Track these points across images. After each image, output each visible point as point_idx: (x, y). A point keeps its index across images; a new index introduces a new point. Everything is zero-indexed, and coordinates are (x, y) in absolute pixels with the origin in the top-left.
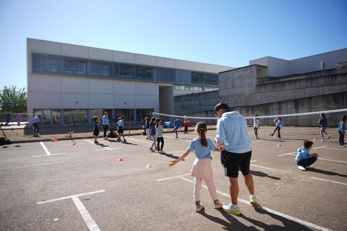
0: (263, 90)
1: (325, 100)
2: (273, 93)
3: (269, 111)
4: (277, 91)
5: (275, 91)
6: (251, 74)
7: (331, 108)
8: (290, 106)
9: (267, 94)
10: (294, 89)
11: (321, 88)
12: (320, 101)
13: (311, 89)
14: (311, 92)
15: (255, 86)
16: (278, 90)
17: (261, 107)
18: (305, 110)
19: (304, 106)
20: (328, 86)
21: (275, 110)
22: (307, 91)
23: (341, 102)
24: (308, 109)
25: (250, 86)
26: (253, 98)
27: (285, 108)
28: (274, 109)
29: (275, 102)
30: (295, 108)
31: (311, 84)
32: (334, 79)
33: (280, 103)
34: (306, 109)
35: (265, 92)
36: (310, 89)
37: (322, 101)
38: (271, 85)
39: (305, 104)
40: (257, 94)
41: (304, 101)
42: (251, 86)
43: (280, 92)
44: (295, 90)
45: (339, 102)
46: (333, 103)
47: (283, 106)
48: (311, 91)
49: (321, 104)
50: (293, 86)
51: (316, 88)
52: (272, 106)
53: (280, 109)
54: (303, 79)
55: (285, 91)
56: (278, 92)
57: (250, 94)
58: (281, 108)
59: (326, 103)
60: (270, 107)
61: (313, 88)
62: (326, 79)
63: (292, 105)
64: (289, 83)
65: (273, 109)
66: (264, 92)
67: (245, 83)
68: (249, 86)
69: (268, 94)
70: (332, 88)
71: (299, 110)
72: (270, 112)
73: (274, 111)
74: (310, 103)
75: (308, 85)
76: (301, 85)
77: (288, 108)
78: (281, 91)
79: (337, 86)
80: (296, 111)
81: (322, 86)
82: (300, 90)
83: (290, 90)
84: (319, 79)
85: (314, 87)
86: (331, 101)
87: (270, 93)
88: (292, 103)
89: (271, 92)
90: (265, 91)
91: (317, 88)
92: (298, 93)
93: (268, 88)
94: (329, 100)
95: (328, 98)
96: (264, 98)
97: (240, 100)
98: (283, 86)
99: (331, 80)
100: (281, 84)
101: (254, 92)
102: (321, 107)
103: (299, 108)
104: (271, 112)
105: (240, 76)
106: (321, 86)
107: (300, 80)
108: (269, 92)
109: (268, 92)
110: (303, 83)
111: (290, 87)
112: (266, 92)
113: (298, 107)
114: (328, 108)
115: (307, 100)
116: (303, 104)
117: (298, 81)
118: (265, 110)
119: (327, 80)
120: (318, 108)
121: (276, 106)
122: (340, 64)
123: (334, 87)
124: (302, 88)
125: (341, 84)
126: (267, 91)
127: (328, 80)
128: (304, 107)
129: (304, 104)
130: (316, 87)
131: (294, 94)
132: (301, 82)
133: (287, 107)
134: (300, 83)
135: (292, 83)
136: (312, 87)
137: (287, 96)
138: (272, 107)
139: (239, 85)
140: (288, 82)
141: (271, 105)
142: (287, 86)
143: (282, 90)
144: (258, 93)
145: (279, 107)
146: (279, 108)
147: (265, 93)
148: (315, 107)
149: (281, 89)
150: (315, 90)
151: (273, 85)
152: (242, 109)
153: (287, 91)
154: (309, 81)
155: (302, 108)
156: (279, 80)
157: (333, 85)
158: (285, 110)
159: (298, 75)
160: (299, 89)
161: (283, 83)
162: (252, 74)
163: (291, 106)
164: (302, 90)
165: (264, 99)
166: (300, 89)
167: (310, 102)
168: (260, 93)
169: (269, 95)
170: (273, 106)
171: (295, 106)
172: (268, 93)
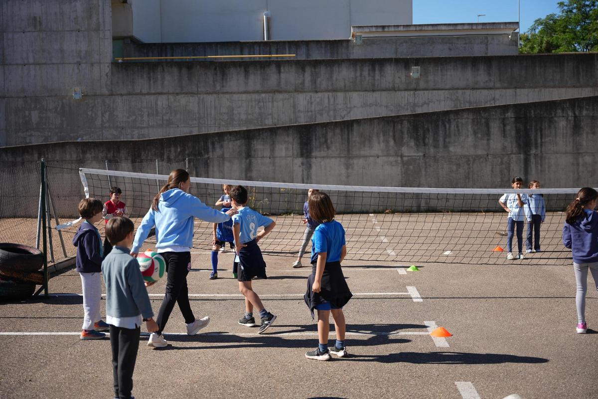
0: (142, 83)
1: (391, 134)
2: (183, 100)
3: (207, 164)
4: (198, 93)
5: (192, 94)
6: (90, 17)
7: (405, 156)
8: (284, 146)
9: (159, 103)
10: (258, 92)
11: (340, 95)
12: (378, 136)
13: (313, 95)
14: (313, 106)
15: (106, 68)
16: (201, 89)
17: (173, 149)
18: (333, 160)
19: (328, 148)
20: (359, 91)
21: (230, 161)
22: (302, 100)
23: (431, 141)
24: (343, 160)
25: (83, 66)
26: (99, 113)
27: (267, 153)
28: (227, 155)
29: (231, 133)
30: (302, 155)
31: (314, 82)
32: (377, 72)
33: (248, 136)
34: (336, 157)
35: (149, 94)
36: (309, 95)
37: (381, 135)
38: (175, 70)
39: (332, 143)
40: (119, 100)
41: (330, 135)
42: (92, 65)
43: (210, 98)
44: (263, 95)
45: (427, 140)
46: (412, 143)
47: (260, 147)
48: (311, 103)
49: (379, 143)
50: (255, 80)
51: (326, 94)
52: (217, 146)
53: (249, 156)
54: (289, 62)
55: (228, 96)
56: (202, 96)
57: (85, 96)
58: (253, 153)
59: (392, 142)
60: (210, 150)
61: (319, 95)
62: (356, 71)
63: (290, 146)
64: (243, 69)
65: (222, 157)
66: (145, 94)
67: (62, 51)
68: (79, 64)
69: (162, 101)
70: (371, 97)
71: (314, 160)
72: (211, 168)
73: (227, 164)
74: (348, 139)
75: (303, 83)
76: (283, 82)
77: (277, 154)
78: (215, 96)
79: (384, 94)
80: (302, 164)
81: (345, 90)
82: (280, 96)
83: (245, 92)
84: (336, 69)
85: (322, 92)
86: (406, 136)
87: (172, 98)
88: (291, 139)
89: (177, 94)
90: (153, 91)
91: (330, 94)
92: (273, 106)
93: (163, 78)
94: (402, 133)
95: (400, 127)
96: (148, 115)
97: (35, 116)
98: (223, 79)
99: (369, 74)
100: (215, 69)
101: (105, 91)
102: (380, 153)
103: (313, 154)
104: (216, 169)
105: (35, 18)
106: (341, 90)
107: (279, 64)
108: (168, 93)
109: (161, 94)
110: (290, 76)
111: (246, 83)
112: (154, 94)
113: (311, 153)
114: (398, 156)
115: (338, 131)
116: (326, 141)
117: (273, 68)
118: (189, 162)
119: (358, 74)
120: (369, 156)
121: (232, 147)
122: (360, 30)
123: (377, 95)
124: (286, 92)
125: (394, 89)
126: (160, 90)
127: (361, 75)
128: (330, 152)
129: (329, 141)
130: (327, 91)
131: (260, 108)
132: (282, 70)
133: (273, 150)
134: (280, 72)
135: (251, 70)
136: (317, 92)
137: (235, 112)
138: (218, 151)
139: (31, 55)
140: (240, 66)
141: (213, 144)
142: (235, 81)
143: (218, 93)
144: (122, 95)
145: (244, 148)
146: (244, 155)
147: (152, 98)
148: (362, 153)
149: (214, 86)
150: (326, 101)
151: (184, 71)
152: (88, 155)
153: (235, 97)
154: (308, 70)
155: (323, 153)
156: (205, 56)
157: (373, 91)
158: (268, 161)
159: (241, 46)
160: (275, 92)
161: (223, 68)
162: (94, 19)
163: (287, 149)
164: (286, 96)
165: (145, 118)
166: (280, 92)
167: (348, 135)
168: (129, 94)
169: (169, 107)
170: (222, 147)
171: (302, 150)
172: (164, 97)
